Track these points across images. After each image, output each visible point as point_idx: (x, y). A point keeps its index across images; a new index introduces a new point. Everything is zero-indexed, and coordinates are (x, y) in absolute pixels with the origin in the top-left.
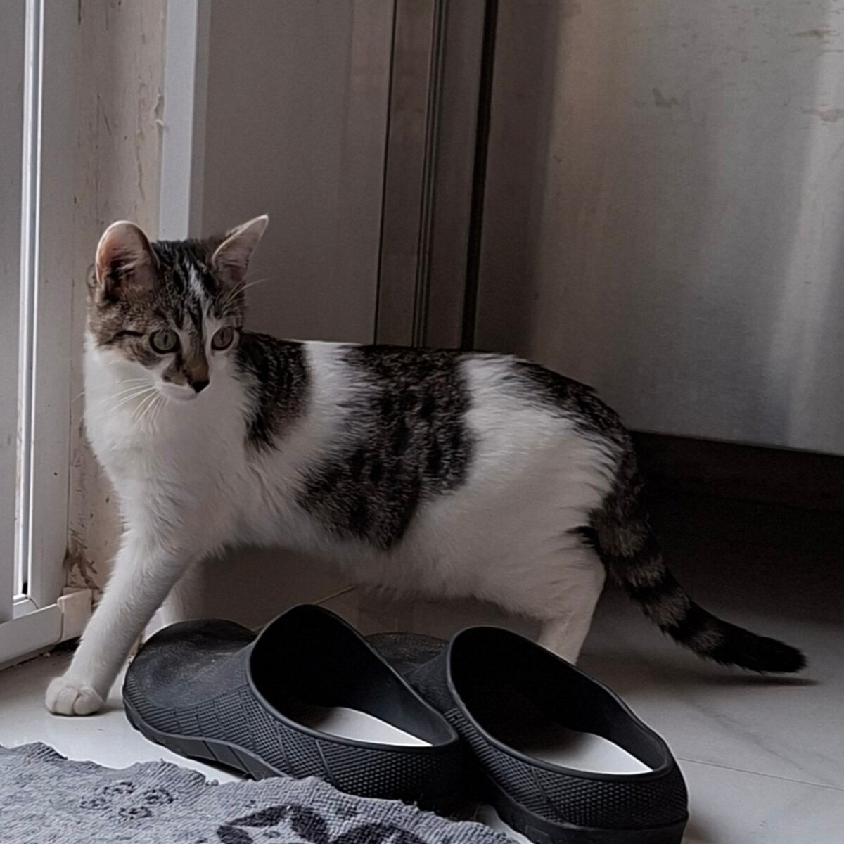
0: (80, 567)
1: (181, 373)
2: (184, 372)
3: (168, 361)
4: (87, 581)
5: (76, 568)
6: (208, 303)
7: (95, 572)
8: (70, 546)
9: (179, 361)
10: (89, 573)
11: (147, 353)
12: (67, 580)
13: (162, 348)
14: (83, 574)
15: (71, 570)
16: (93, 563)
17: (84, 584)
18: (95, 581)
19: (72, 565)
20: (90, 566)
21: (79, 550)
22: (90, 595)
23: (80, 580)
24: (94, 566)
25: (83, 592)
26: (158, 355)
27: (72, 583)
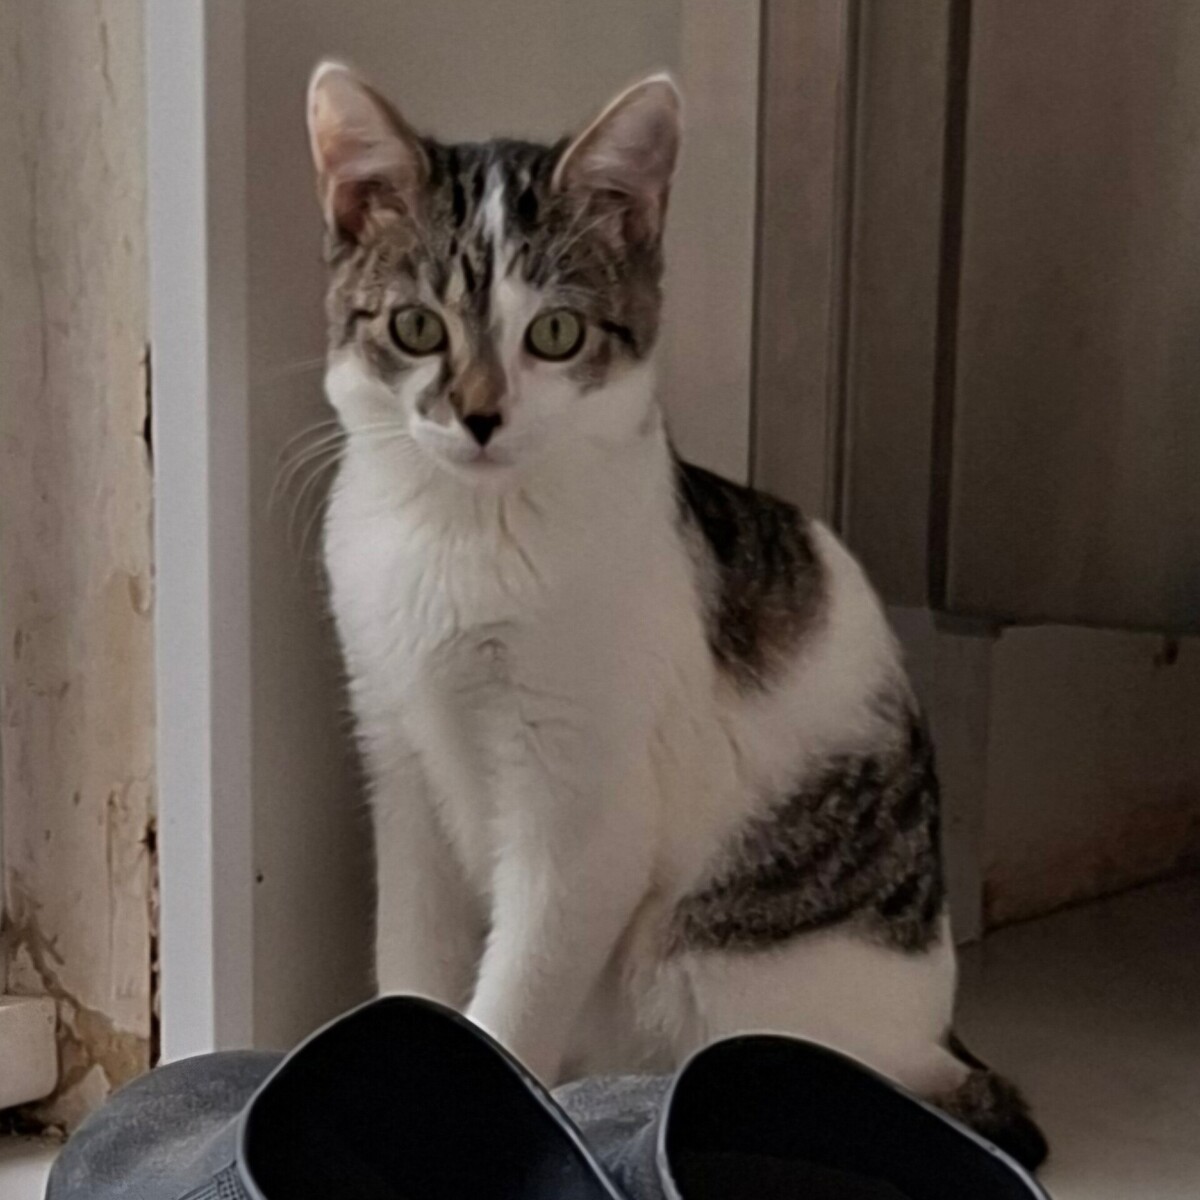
0: (33, 949)
1: (445, 398)
2: (452, 395)
3: (425, 372)
4: (47, 980)
5: (23, 955)
6: (511, 249)
7: (60, 960)
8: (10, 906)
9: (447, 374)
10: (48, 961)
11: (383, 353)
12: (7, 979)
13: (413, 341)
14: (38, 965)
15: (14, 958)
16: (55, 940)
17: (40, 986)
18: (60, 978)
19: (15, 945)
20: (50, 946)
21: (27, 914)
22: (53, 1012)
23: (34, 979)
24: (58, 946)
25: (38, 1003)
26: (407, 359)
27: (18, 985)
